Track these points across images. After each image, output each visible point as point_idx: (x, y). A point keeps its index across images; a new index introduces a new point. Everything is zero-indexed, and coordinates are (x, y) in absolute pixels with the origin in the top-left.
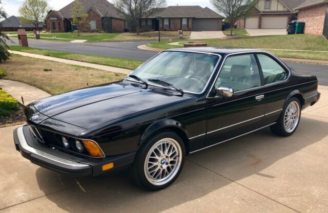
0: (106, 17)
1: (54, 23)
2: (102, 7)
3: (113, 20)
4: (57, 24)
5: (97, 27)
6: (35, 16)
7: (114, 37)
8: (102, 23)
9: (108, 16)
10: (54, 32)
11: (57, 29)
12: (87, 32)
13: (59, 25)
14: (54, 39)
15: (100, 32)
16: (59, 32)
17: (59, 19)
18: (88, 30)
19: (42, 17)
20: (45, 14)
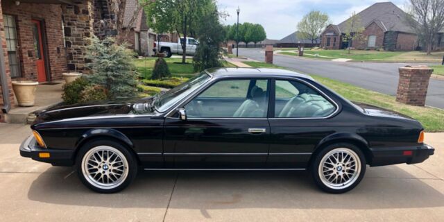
0: (391, 32)
1: (329, 39)
2: (390, 18)
3: (399, 36)
4: (332, 40)
5: (377, 44)
6: (312, 31)
7: (392, 56)
8: (384, 38)
9: (395, 29)
10: (327, 49)
11: (331, 45)
12: (363, 49)
13: (335, 41)
14: (317, 57)
15: (379, 51)
16: (333, 49)
17: (336, 34)
18: (365, 47)
19: (320, 32)
20: (323, 29)
